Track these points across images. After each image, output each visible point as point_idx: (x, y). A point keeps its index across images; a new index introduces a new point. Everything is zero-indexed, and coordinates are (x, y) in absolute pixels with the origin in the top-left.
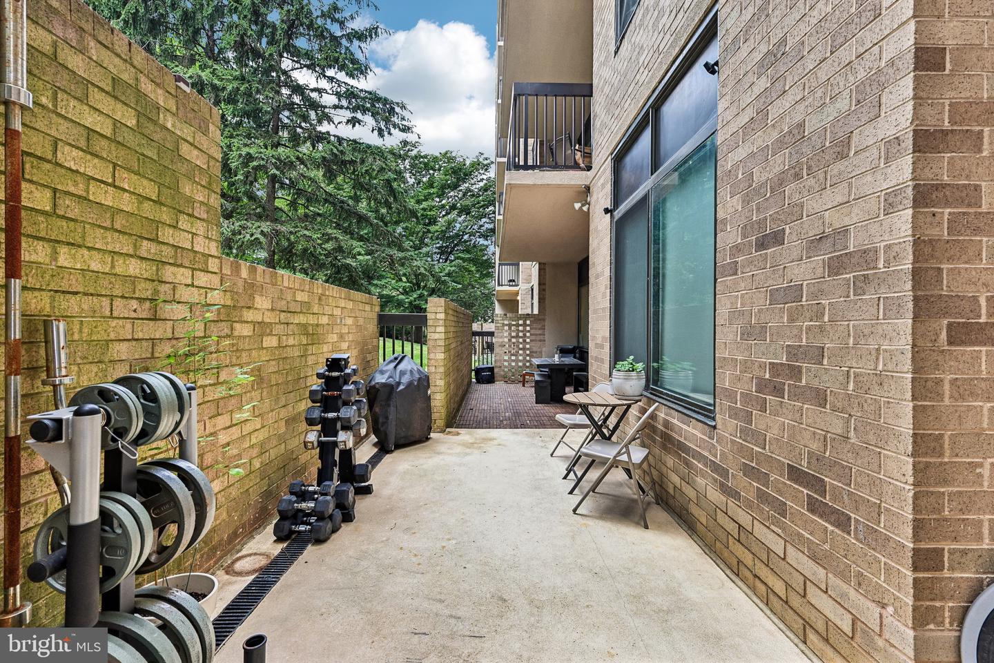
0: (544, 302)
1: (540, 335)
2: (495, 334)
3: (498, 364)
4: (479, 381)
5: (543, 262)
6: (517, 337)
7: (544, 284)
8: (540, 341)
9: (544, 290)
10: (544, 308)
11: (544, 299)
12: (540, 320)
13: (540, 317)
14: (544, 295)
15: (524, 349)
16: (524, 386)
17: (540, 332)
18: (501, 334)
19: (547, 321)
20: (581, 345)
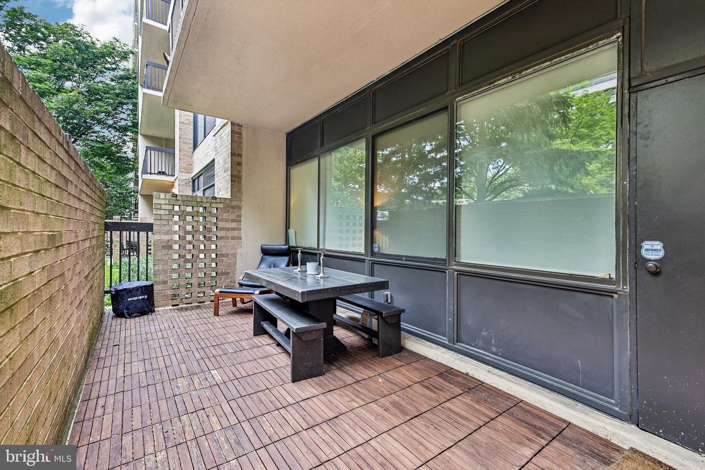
0: (240, 182)
1: (233, 229)
2: (155, 228)
3: (161, 278)
4: (119, 313)
5: (238, 121)
6: (195, 231)
7: (240, 155)
8: (233, 238)
9: (239, 164)
10: (239, 190)
11: (240, 177)
12: (233, 207)
13: (234, 203)
14: (239, 172)
15: (206, 251)
16: (216, 313)
17: (234, 225)
18: (166, 228)
19: (243, 209)
20: (293, 243)
